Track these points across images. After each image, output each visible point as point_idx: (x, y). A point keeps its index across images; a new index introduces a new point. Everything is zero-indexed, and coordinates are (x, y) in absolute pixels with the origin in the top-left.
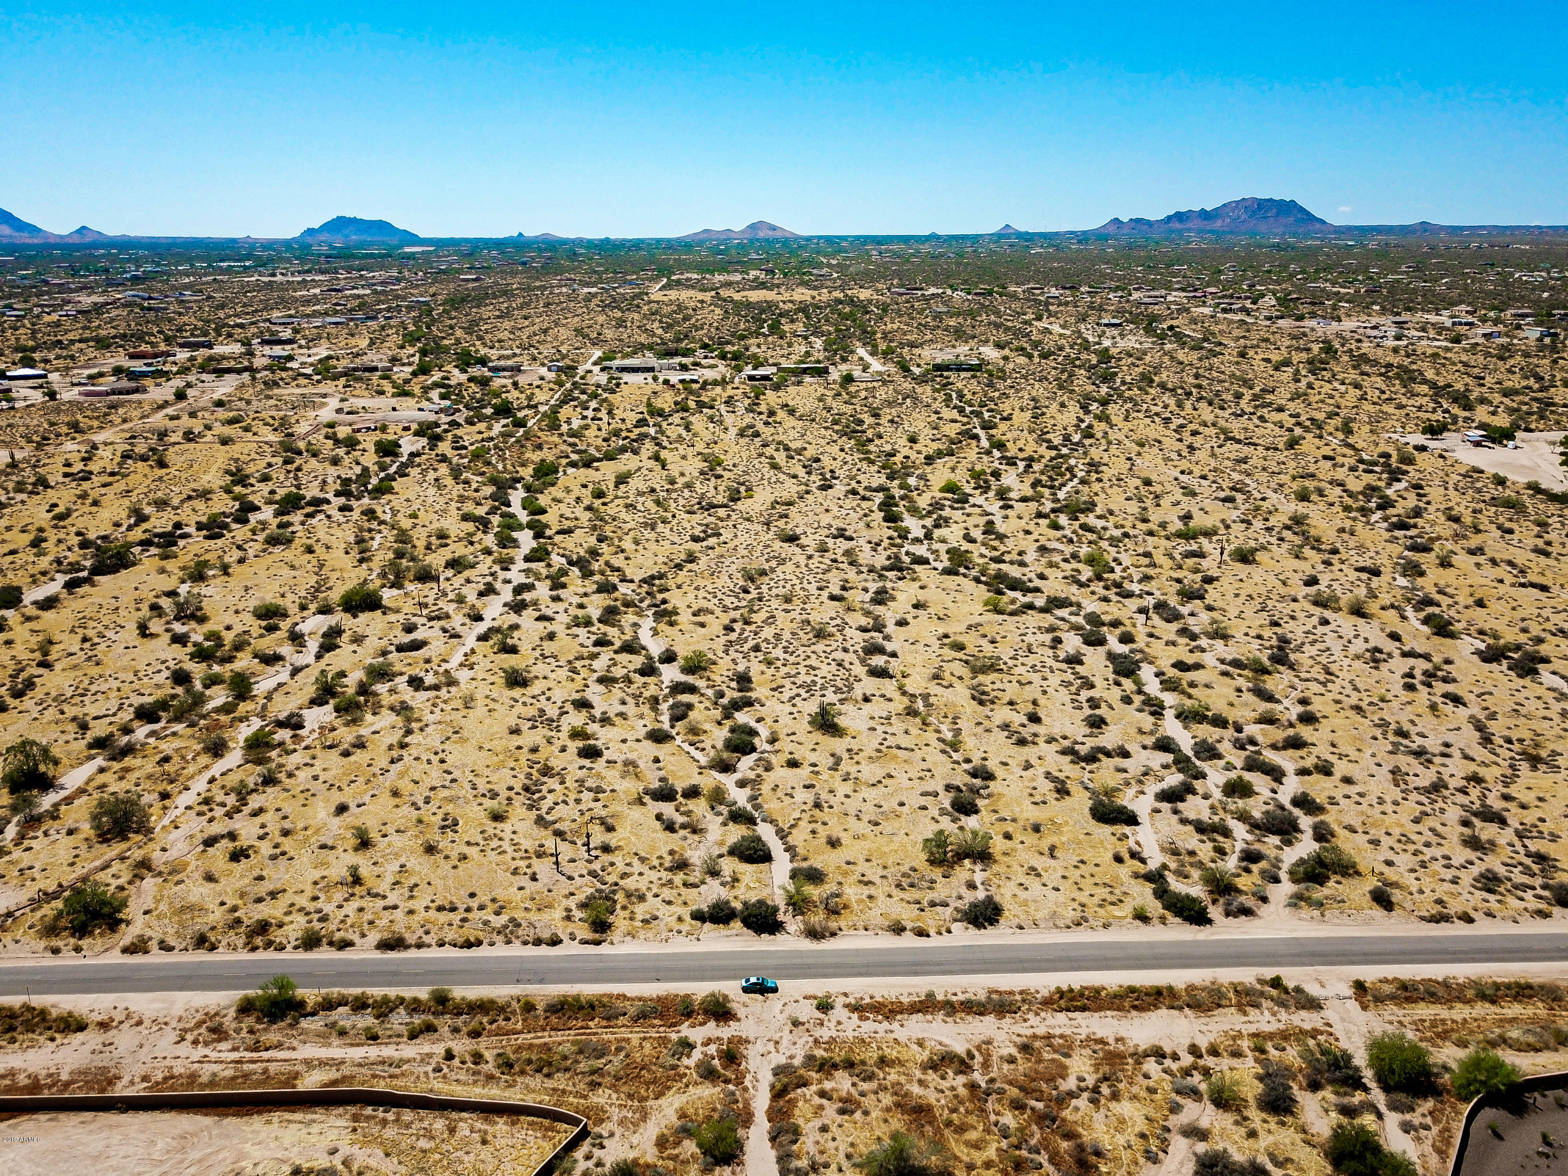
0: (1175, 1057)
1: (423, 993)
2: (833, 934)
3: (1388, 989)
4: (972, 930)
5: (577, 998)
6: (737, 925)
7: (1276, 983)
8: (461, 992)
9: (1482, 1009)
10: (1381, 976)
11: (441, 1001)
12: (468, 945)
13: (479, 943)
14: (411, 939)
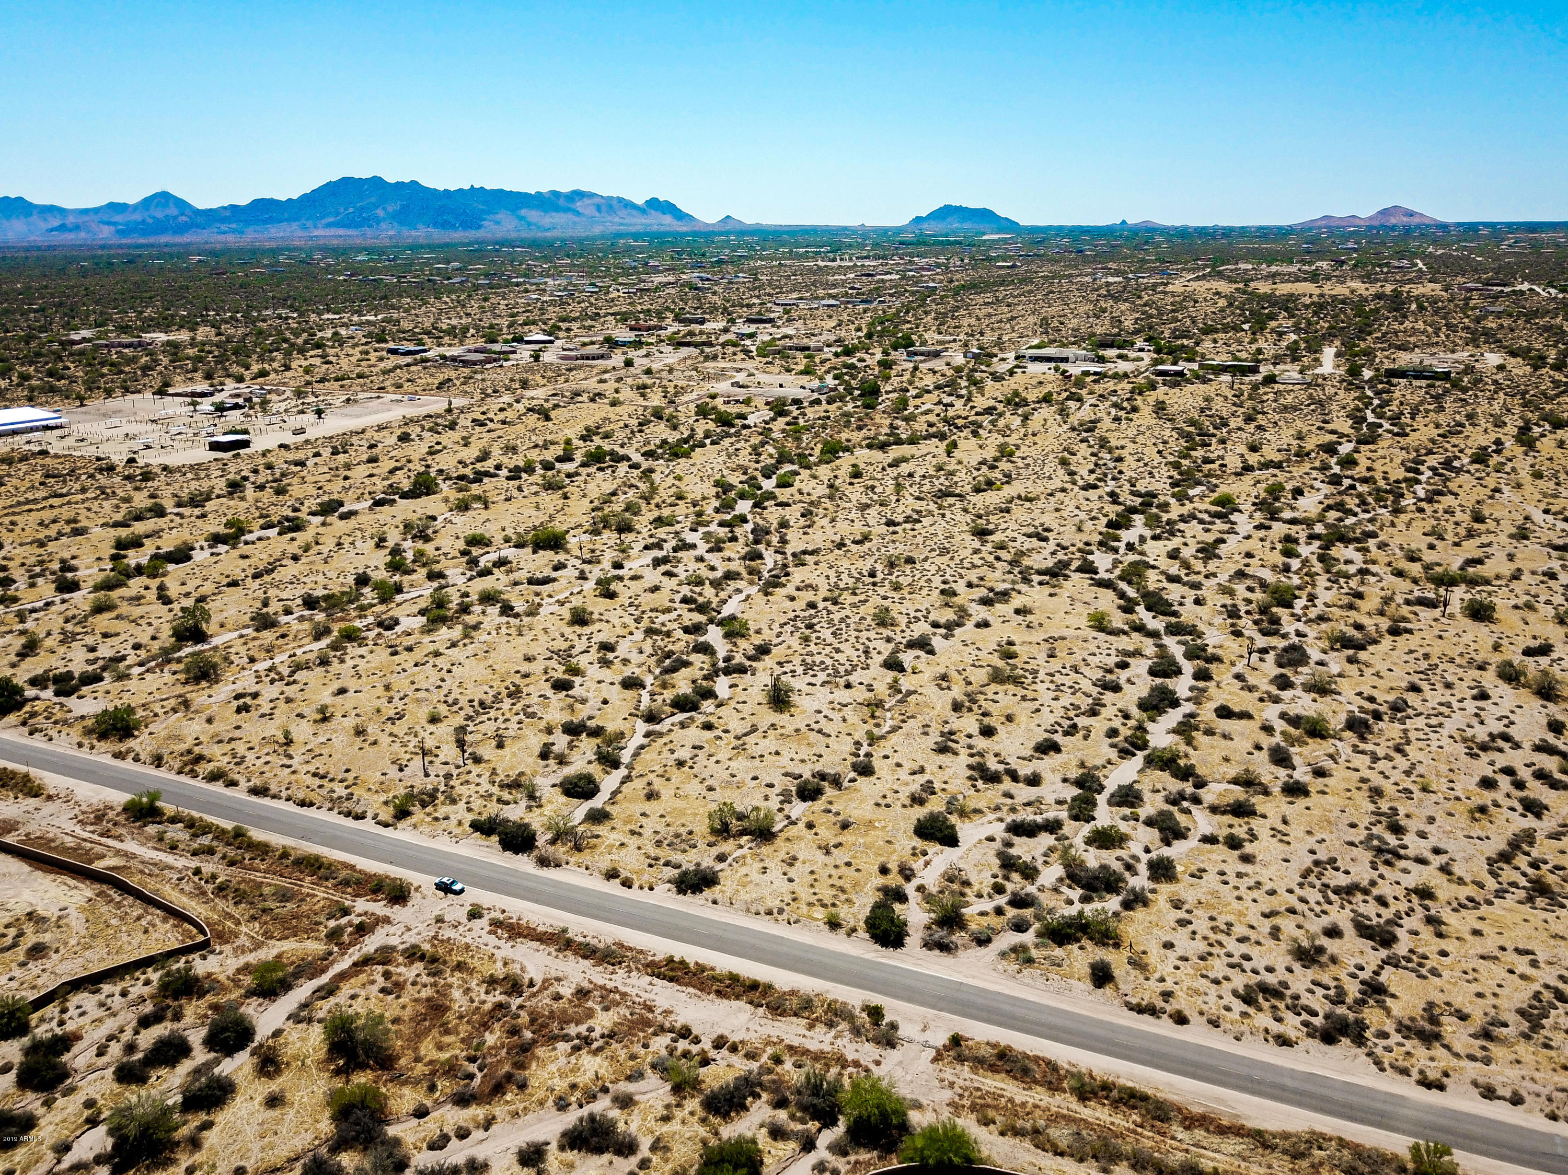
0: (697, 1041)
1: (228, 825)
2: (558, 865)
3: (986, 1052)
4: (673, 894)
5: (317, 858)
6: (495, 839)
7: (876, 1013)
8: (257, 835)
9: (1065, 1102)
10: (993, 1040)
11: (239, 833)
12: (303, 804)
13: (311, 804)
14: (274, 789)
